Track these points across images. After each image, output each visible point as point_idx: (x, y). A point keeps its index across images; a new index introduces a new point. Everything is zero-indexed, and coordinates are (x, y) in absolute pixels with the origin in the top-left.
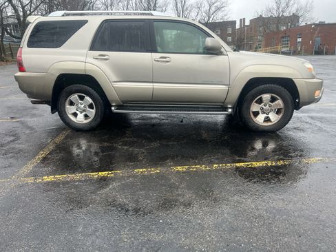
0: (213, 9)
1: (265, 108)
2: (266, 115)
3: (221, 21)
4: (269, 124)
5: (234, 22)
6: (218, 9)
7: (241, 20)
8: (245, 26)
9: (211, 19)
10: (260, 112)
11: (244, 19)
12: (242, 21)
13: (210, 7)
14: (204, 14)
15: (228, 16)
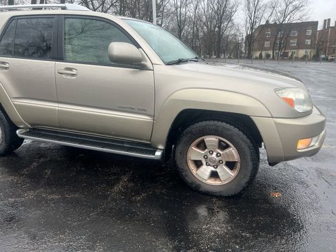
0: (290, 8)
1: (210, 156)
2: (213, 169)
3: (299, 21)
4: (217, 183)
5: (316, 23)
6: (296, 8)
7: (325, 21)
8: (329, 27)
9: (287, 19)
10: (204, 163)
11: (329, 20)
12: (327, 22)
13: (287, 6)
14: (279, 14)
15: (308, 16)
